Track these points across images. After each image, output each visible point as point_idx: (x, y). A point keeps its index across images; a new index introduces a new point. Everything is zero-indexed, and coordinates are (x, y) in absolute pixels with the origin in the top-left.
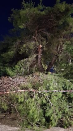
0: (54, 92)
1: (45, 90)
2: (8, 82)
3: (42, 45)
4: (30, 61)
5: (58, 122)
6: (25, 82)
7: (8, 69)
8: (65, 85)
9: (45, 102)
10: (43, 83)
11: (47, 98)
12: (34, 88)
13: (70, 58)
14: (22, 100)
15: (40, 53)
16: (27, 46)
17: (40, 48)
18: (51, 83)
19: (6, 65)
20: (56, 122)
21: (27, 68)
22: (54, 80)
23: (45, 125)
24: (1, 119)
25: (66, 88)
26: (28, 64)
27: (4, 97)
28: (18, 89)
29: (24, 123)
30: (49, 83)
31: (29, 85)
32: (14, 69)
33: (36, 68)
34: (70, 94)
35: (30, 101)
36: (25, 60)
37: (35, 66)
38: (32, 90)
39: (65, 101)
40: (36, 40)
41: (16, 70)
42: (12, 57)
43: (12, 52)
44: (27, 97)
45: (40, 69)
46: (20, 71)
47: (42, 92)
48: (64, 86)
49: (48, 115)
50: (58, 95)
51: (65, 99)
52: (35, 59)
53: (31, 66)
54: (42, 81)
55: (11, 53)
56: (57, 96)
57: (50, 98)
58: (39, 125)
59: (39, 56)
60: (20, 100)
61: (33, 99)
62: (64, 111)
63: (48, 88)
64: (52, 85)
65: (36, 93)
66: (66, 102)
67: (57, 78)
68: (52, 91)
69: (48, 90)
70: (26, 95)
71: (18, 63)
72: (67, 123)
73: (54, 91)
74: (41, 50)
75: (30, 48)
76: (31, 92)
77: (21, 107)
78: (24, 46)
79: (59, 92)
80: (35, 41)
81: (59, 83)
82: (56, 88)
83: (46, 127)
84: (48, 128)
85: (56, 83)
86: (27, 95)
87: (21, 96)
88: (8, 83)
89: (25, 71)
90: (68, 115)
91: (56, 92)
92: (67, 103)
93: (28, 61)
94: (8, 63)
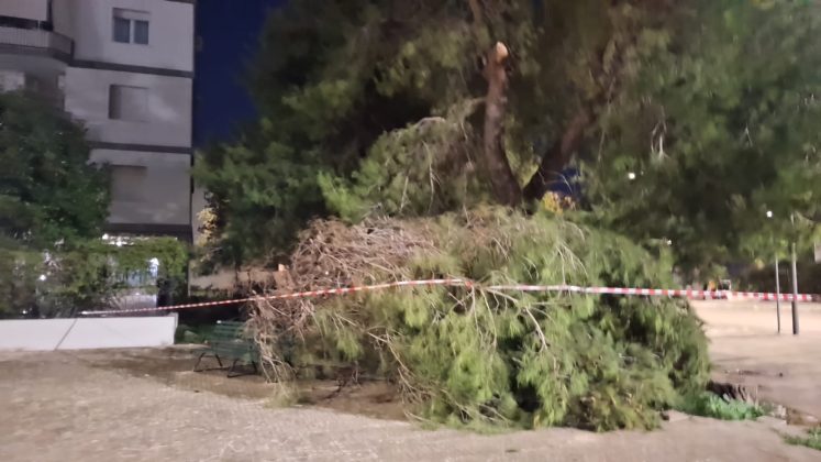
0: (560, 294)
1: (519, 282)
2: (347, 244)
3: (507, 45)
4: (440, 140)
5: (567, 406)
6: (427, 247)
7: (324, 181)
8: (617, 265)
9: (515, 328)
10: (511, 252)
11: (526, 313)
12: (469, 273)
13: (661, 128)
14: (422, 318)
15: (494, 90)
16: (423, 52)
17: (496, 64)
18: (549, 253)
19: (312, 153)
20: (560, 406)
21: (421, 176)
22: (559, 242)
23: (516, 418)
24: (329, 397)
25: (621, 276)
26: (431, 155)
27: (341, 307)
28: (400, 278)
29: (429, 407)
30: (536, 253)
31: (447, 260)
32: (355, 181)
33: (470, 176)
34: (633, 307)
35: (456, 327)
36: (412, 130)
37: (470, 166)
38: (459, 281)
39: (609, 334)
40: (477, 16)
41: (366, 186)
42: (342, 114)
43: (342, 85)
44: (440, 309)
45: (497, 182)
46: (387, 192)
47: (503, 291)
48: (609, 270)
49: (527, 376)
50: (577, 303)
51: (609, 328)
52: (470, 126)
53: (446, 167)
54: (505, 247)
55: (337, 90)
56: (570, 307)
57: (540, 317)
58: (492, 415)
59: (493, 111)
60: (410, 319)
61: (468, 318)
62: (600, 373)
63: (531, 276)
64: (549, 261)
65: (478, 292)
66: (616, 340)
67: (579, 231)
68: (550, 288)
69: (530, 282)
70: (434, 299)
71: (374, 149)
72: (606, 411)
73: (557, 287)
74: (502, 75)
75: (438, 64)
76: (454, 290)
77: (416, 347)
78: (410, 49)
79: (582, 295)
80: (470, 19)
81: (587, 253)
82: (568, 276)
83: (518, 424)
84: (529, 427)
85: (572, 255)
86: (440, 301)
87: (415, 305)
88: (351, 249)
89: (413, 191)
90: (615, 387)
91: (565, 292)
92: (620, 345)
93: (428, 137)
94: (317, 142)
